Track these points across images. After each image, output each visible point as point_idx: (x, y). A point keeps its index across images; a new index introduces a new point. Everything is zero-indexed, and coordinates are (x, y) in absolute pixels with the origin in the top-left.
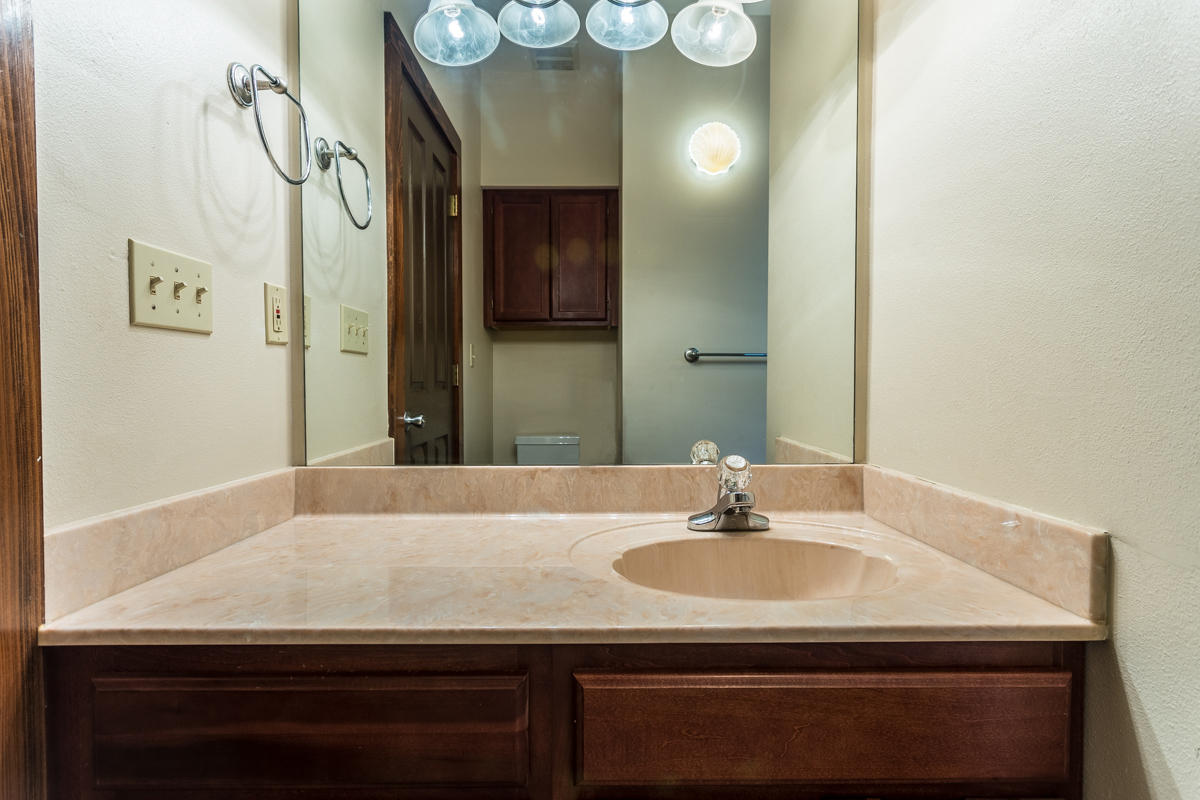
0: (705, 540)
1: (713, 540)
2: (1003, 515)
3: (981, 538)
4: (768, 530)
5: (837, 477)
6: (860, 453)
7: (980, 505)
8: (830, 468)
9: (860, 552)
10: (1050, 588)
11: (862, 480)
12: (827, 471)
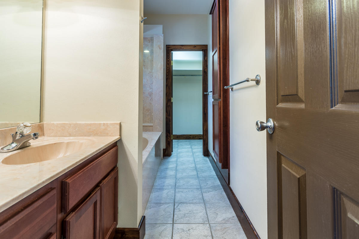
0: (16, 153)
1: (19, 153)
2: (100, 124)
3: (95, 130)
4: (30, 146)
5: (37, 127)
6: (41, 120)
7: (94, 123)
8: (36, 125)
9: (64, 142)
10: (112, 134)
11: (43, 127)
12: (35, 125)
